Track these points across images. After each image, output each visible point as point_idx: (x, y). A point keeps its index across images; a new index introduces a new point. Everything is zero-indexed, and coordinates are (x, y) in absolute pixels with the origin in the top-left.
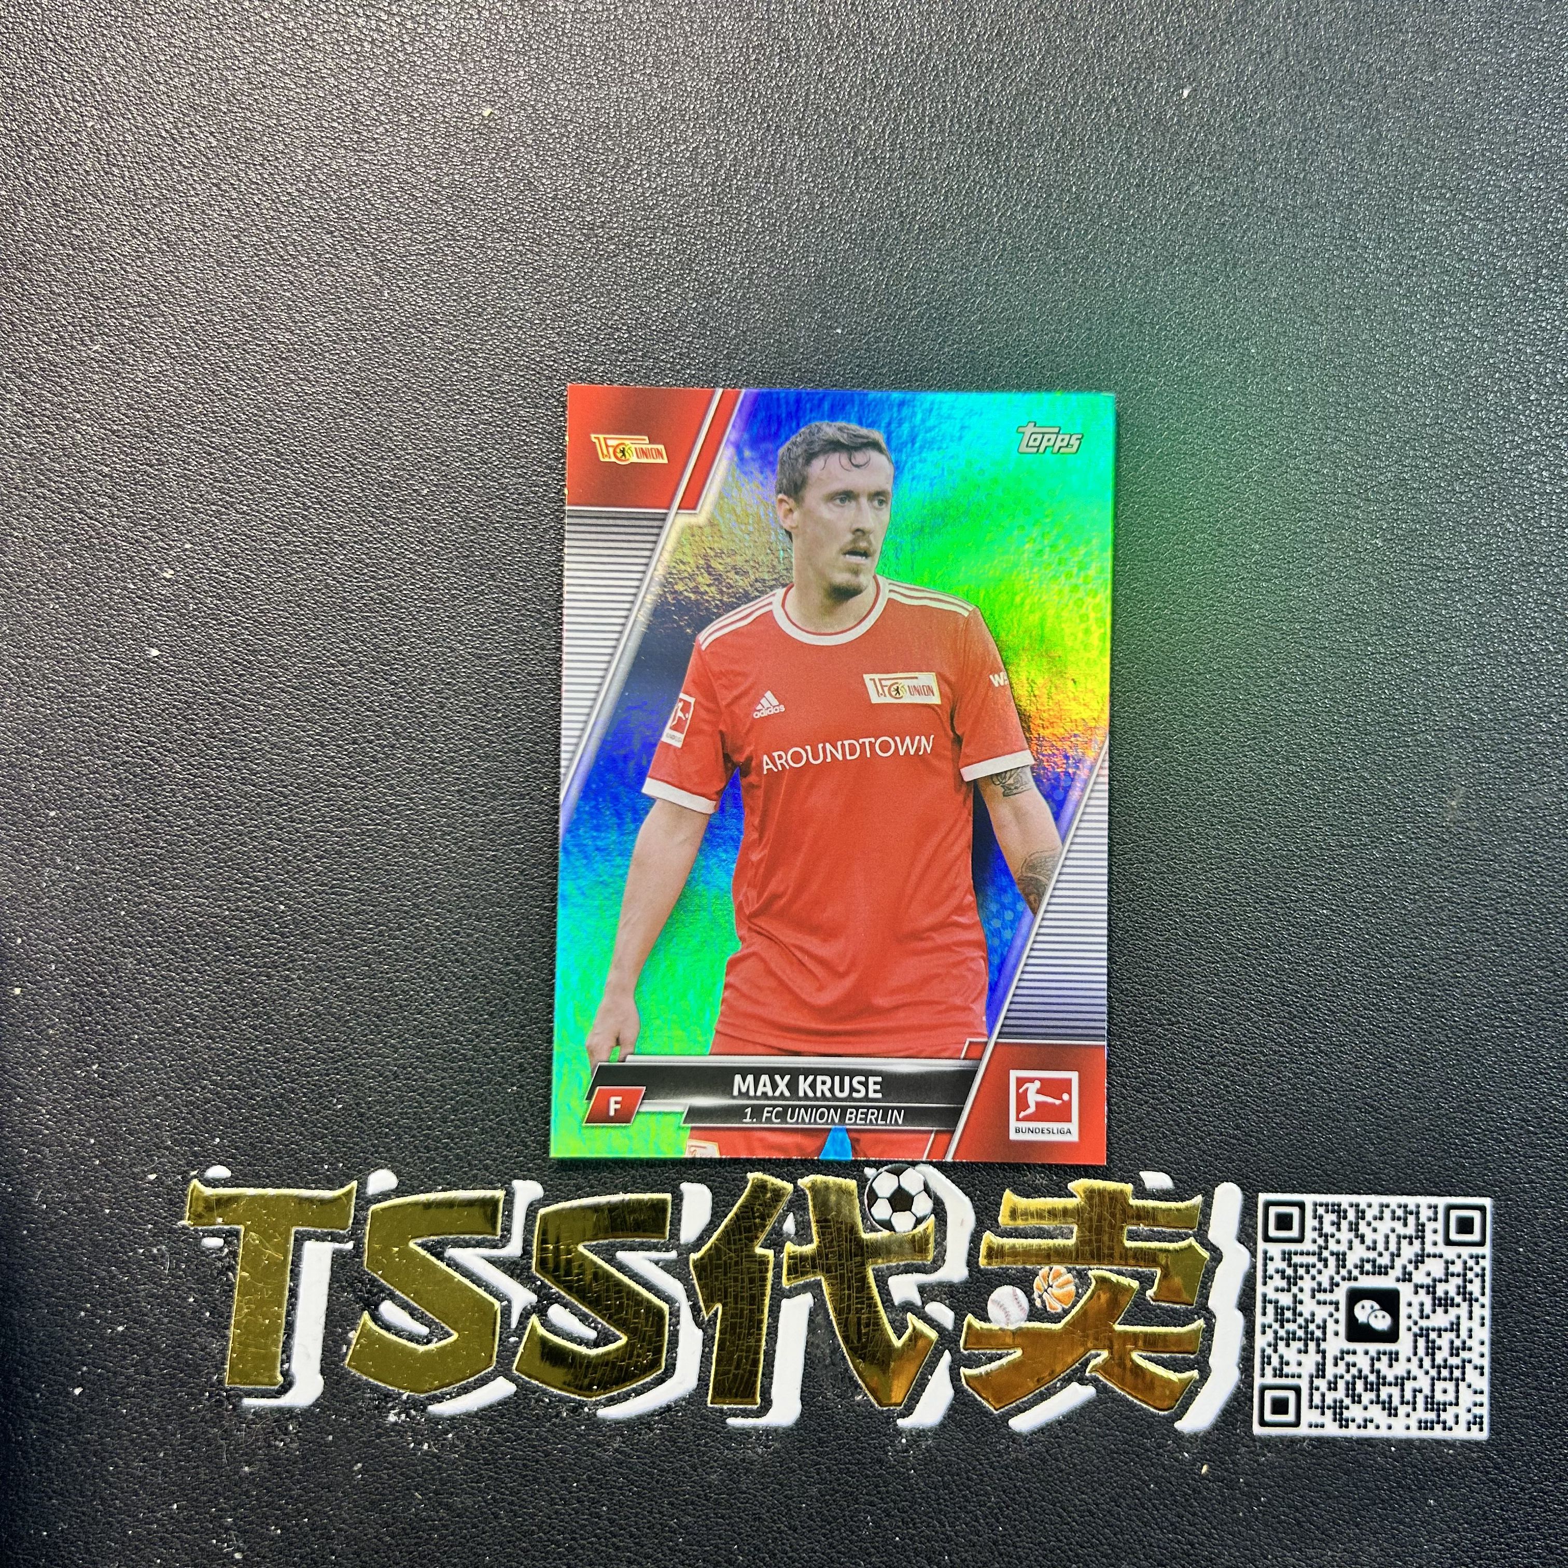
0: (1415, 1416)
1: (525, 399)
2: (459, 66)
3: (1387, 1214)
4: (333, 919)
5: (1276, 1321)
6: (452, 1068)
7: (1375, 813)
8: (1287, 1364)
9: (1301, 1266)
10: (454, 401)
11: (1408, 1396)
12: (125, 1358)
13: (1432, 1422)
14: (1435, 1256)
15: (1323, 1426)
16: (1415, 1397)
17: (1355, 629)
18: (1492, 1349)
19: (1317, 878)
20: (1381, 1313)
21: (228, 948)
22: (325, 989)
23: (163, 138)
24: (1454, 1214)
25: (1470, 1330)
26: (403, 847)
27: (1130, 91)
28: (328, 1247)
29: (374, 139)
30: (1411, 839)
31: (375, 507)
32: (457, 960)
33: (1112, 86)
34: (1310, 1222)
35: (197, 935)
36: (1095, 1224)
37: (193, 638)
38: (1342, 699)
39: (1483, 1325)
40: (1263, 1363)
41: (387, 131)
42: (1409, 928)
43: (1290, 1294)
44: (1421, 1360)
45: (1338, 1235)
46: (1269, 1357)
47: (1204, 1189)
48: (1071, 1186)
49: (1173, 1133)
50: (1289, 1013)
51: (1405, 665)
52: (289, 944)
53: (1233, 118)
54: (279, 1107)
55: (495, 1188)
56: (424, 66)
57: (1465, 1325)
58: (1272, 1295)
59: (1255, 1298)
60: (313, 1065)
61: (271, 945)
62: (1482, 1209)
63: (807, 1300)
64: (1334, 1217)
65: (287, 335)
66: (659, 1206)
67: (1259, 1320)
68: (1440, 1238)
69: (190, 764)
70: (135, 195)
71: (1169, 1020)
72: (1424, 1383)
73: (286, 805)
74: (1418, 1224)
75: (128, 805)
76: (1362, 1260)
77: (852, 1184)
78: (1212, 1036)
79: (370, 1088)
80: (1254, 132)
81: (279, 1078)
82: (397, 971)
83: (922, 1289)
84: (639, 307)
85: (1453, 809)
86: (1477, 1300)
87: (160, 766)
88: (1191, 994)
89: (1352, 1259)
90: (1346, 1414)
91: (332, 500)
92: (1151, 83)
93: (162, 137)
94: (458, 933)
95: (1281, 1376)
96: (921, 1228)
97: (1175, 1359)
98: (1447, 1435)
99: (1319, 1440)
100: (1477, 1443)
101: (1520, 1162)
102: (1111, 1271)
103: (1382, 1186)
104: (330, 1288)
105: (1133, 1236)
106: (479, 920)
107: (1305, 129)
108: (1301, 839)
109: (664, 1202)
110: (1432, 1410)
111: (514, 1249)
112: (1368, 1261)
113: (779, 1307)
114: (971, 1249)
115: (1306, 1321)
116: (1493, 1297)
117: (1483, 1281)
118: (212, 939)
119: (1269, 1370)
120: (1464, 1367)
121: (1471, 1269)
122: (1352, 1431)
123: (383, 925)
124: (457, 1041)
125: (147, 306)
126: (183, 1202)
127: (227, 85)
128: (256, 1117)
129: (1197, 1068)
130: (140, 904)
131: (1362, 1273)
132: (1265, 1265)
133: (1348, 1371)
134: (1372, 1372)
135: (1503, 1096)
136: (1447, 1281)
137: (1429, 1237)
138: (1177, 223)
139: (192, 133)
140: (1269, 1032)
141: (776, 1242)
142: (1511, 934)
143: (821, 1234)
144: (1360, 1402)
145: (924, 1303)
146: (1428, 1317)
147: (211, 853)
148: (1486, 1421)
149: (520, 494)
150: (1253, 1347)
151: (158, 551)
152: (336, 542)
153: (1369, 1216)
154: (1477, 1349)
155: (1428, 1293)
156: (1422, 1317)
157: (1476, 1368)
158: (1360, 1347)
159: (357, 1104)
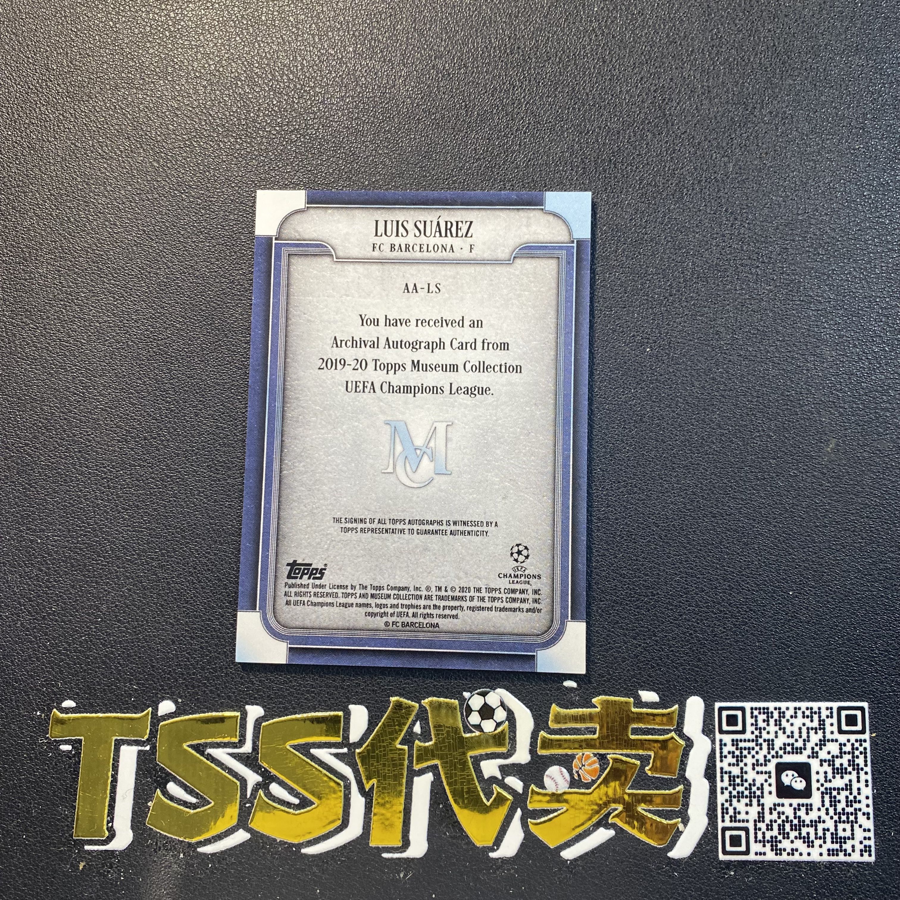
0: (825, 847)
1: (243, 229)
2: (201, 37)
3: (799, 714)
4: (134, 547)
5: (730, 785)
6: (207, 637)
7: (778, 457)
8: (739, 813)
9: (745, 749)
10: (201, 232)
11: (820, 833)
12: (13, 821)
13: (837, 850)
14: (832, 741)
15: (764, 854)
16: (824, 834)
17: (759, 343)
18: (874, 802)
19: (742, 499)
20: (799, 779)
21: (73, 567)
22: (129, 590)
23: (32, 89)
24: (844, 713)
25: (859, 789)
26: (175, 501)
27: (603, 23)
28: (135, 749)
29: (152, 82)
30: (802, 473)
31: (155, 297)
32: (209, 570)
33: (591, 21)
34: (749, 721)
35: (54, 559)
36: (610, 725)
37: (50, 381)
38: (753, 387)
39: (867, 786)
40: (723, 813)
41: (160, 77)
42: (803, 530)
43: (739, 767)
44: (827, 809)
45: (768, 729)
46: (727, 809)
47: (680, 700)
48: (594, 700)
49: (658, 665)
50: (729, 586)
51: (793, 364)
52: (108, 562)
53: (668, 35)
54: (104, 663)
55: (234, 711)
56: (181, 38)
57: (855, 785)
58: (727, 768)
59: (716, 771)
60: (124, 636)
61: (98, 564)
62: (862, 709)
63: (429, 777)
64: (764, 717)
65: (104, 199)
66: (336, 719)
67: (719, 785)
68: (835, 728)
69: (49, 456)
70: (15, 122)
71: (652, 592)
72: (830, 824)
73: (105, 478)
74: (820, 721)
75: (13, 482)
76: (784, 744)
77: (456, 702)
78: (680, 602)
79: (158, 650)
80: (680, 44)
81: (104, 645)
82: (173, 577)
83: (502, 768)
84: (310, 171)
85: (829, 453)
86: (862, 769)
87: (32, 458)
88: (665, 576)
89: (778, 744)
90: (780, 846)
91: (131, 295)
92: (615, 18)
93: (29, 88)
94: (209, 553)
95: (735, 821)
96: (499, 730)
97: (667, 811)
98: (848, 859)
99: (762, 862)
100: (868, 864)
101: (886, 678)
102: (622, 755)
103: (795, 696)
104: (136, 775)
105: (635, 731)
106: (221, 545)
107: (712, 40)
108: (731, 476)
109: (338, 717)
110: (837, 843)
111: (247, 748)
112: (789, 745)
113: (412, 782)
114: (531, 742)
115: (750, 785)
116: (872, 767)
117: (866, 757)
118: (63, 561)
119: (727, 818)
120: (856, 814)
121: (857, 749)
122: (784, 857)
123: (164, 549)
124: (209, 619)
125: (22, 186)
126: (47, 723)
127: (67, 56)
128: (90, 669)
129: (671, 623)
130: (21, 541)
131: (785, 753)
132: (721, 749)
133: (779, 817)
134: (795, 818)
135: (872, 635)
136: (841, 757)
137: (828, 729)
138: (636, 100)
139: (46, 85)
140: (716, 598)
141: (409, 739)
142: (871, 531)
143: (437, 735)
144: (788, 838)
145: (503, 778)
146: (830, 781)
147: (62, 509)
148: (873, 849)
149: (242, 285)
150: (716, 803)
151: (30, 330)
152: (133, 319)
153: (788, 716)
154: (864, 802)
155: (829, 765)
156: (826, 781)
157: (864, 814)
158: (786, 801)
159: (151, 660)
